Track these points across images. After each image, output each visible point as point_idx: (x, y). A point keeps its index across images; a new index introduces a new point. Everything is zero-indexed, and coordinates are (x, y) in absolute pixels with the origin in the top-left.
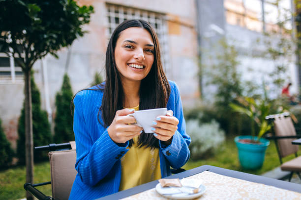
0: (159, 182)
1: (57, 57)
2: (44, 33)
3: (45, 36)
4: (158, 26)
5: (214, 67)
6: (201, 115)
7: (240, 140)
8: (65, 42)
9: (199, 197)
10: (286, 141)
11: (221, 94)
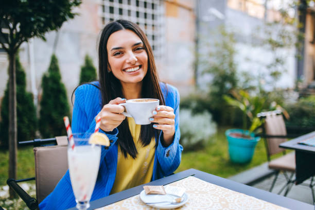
0: (143, 189)
1: (44, 39)
2: (31, 15)
3: (33, 19)
4: (155, 7)
5: (211, 55)
6: (194, 105)
7: (231, 134)
8: (53, 25)
9: (182, 207)
10: (275, 140)
11: (216, 83)
